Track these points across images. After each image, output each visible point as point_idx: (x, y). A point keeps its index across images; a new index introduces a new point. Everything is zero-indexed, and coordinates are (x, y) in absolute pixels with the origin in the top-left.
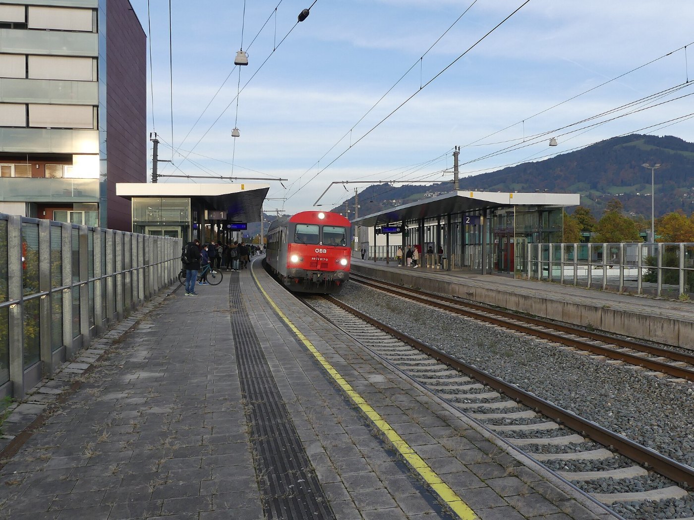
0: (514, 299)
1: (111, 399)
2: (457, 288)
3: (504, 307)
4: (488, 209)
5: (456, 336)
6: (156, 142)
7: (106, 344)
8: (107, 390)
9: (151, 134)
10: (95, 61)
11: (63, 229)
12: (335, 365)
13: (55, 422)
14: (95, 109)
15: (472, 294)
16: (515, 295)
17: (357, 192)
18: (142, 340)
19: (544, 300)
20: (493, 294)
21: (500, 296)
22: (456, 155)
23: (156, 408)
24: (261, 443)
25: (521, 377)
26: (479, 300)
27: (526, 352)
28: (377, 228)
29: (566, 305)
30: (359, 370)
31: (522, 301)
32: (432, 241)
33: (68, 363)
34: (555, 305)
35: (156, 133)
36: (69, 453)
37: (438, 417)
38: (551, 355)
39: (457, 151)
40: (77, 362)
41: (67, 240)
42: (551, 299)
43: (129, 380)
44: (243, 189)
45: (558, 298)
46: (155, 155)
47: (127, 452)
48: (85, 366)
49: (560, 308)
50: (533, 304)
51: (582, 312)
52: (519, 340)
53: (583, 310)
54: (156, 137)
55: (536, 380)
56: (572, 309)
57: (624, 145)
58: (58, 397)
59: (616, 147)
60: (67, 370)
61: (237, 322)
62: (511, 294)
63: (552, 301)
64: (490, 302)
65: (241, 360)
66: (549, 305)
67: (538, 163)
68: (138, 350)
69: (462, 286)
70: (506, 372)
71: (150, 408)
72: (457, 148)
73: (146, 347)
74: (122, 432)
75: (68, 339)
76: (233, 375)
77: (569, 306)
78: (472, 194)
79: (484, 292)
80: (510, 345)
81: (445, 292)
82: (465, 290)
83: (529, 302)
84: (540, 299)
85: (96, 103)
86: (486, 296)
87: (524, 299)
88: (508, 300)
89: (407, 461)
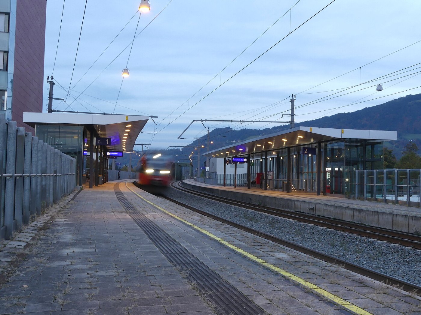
0: (349, 212)
1: (59, 266)
2: (299, 204)
3: (341, 219)
4: (323, 142)
5: (309, 239)
6: (52, 84)
7: (34, 230)
8: (51, 259)
9: (48, 77)
10: (7, 16)
11: (9, 126)
12: (239, 247)
13: (17, 280)
14: (6, 54)
15: (312, 209)
16: (351, 209)
17: (208, 131)
18: (62, 228)
19: (376, 213)
20: (331, 209)
21: (337, 210)
22: (292, 101)
23: (102, 272)
24: (210, 296)
25: (376, 267)
26: (318, 213)
27: (371, 250)
28: (226, 159)
29: (395, 216)
30: (262, 250)
31: (356, 214)
32: (272, 170)
33: (9, 241)
34: (386, 217)
35: (52, 77)
36: (41, 301)
37: (353, 280)
38: (395, 253)
39: (294, 98)
40: (15, 241)
41: (12, 136)
42: (383, 211)
43: (67, 254)
44: (127, 120)
45: (387, 211)
46: (51, 94)
47: (93, 301)
48: (24, 244)
49: (390, 218)
50: (366, 217)
51: (410, 222)
52: (364, 241)
53: (411, 220)
54: (52, 80)
55: (390, 270)
56: (400, 219)
57: (416, 101)
58: (10, 263)
59: (411, 102)
60: (9, 246)
61: (137, 219)
62: (347, 208)
63: (383, 213)
64: (328, 215)
65: (157, 243)
66: (380, 217)
67: (349, 114)
68: (63, 235)
69: (304, 203)
70: (363, 264)
71: (97, 272)
72: (294, 96)
73: (69, 232)
74: (82, 287)
75: (9, 220)
76: (155, 251)
77: (398, 217)
78: (311, 129)
79: (322, 207)
80: (357, 245)
81: (288, 208)
82: (306, 206)
83: (362, 215)
84: (372, 211)
85: (6, 50)
86: (324, 210)
87: (358, 212)
88: (344, 213)
89: (349, 310)
